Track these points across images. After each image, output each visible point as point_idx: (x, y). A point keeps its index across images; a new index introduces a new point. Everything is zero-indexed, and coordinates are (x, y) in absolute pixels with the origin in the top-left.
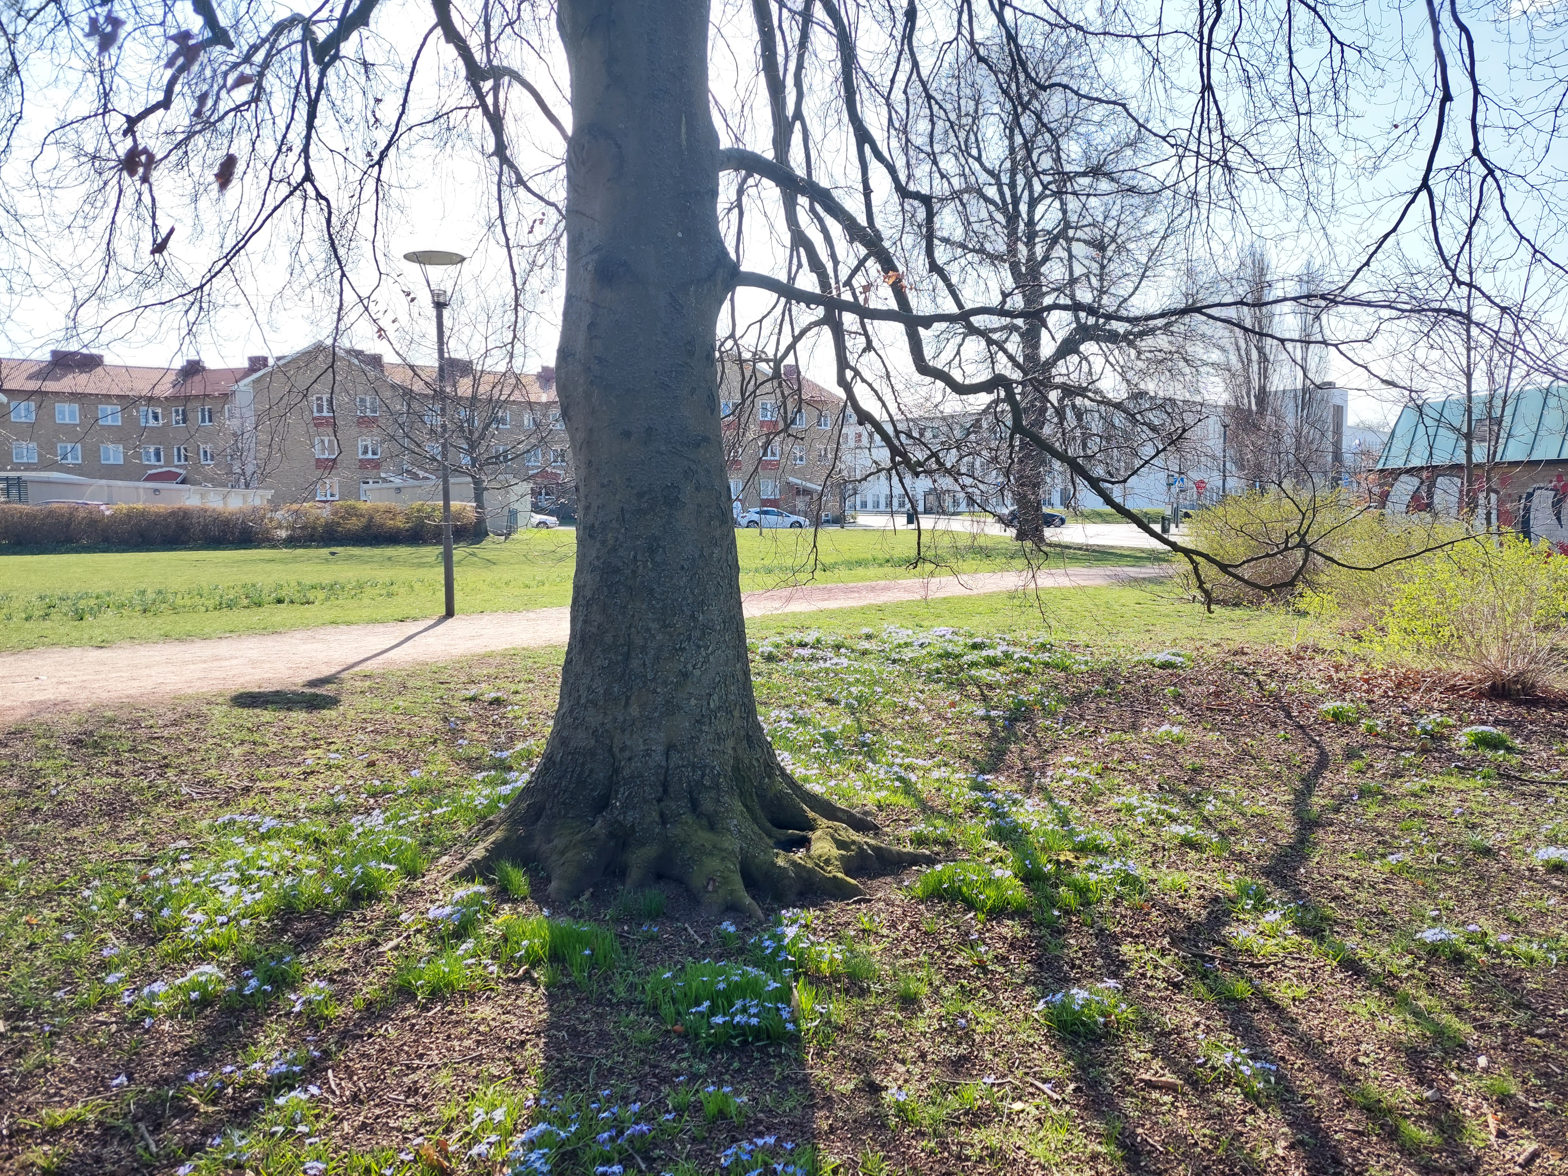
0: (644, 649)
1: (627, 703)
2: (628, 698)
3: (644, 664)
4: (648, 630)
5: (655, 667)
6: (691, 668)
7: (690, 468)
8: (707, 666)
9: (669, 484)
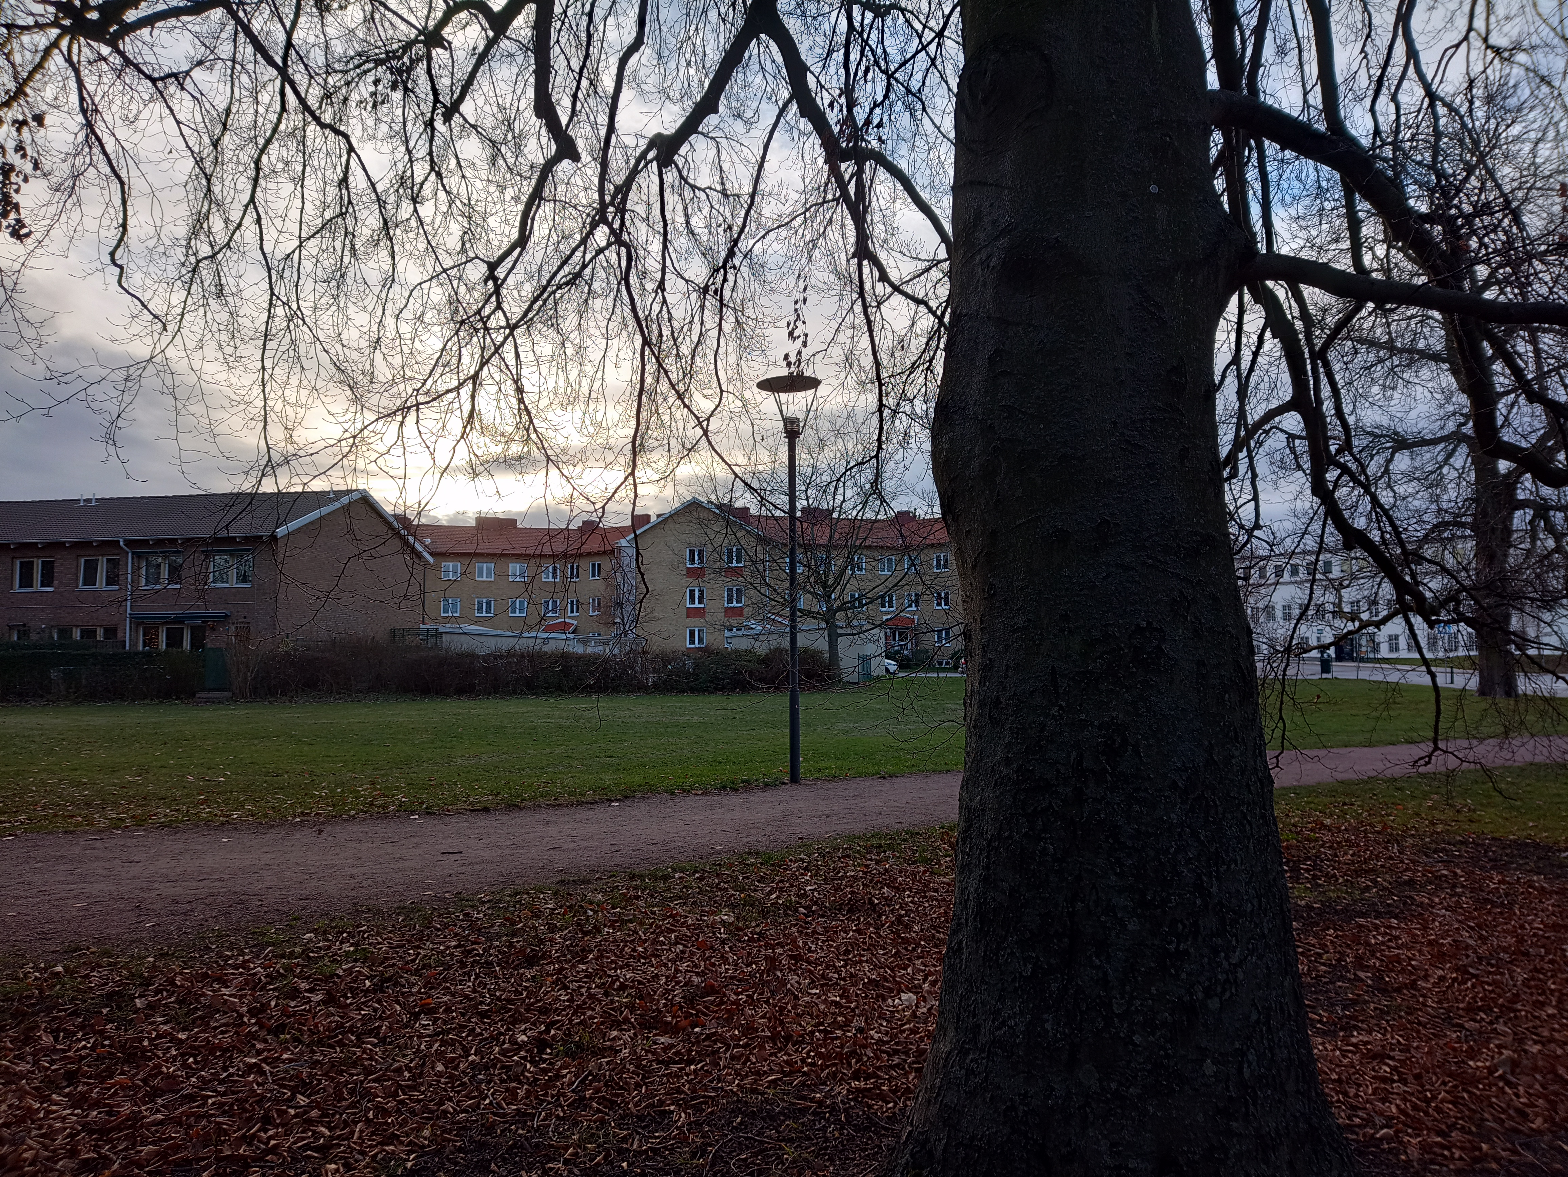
0: (1102, 947)
1: (1072, 1061)
2: (1075, 1049)
3: (1105, 980)
4: (1110, 909)
5: (1128, 988)
6: (1200, 995)
7: (1181, 592)
8: (1233, 991)
9: (1144, 624)
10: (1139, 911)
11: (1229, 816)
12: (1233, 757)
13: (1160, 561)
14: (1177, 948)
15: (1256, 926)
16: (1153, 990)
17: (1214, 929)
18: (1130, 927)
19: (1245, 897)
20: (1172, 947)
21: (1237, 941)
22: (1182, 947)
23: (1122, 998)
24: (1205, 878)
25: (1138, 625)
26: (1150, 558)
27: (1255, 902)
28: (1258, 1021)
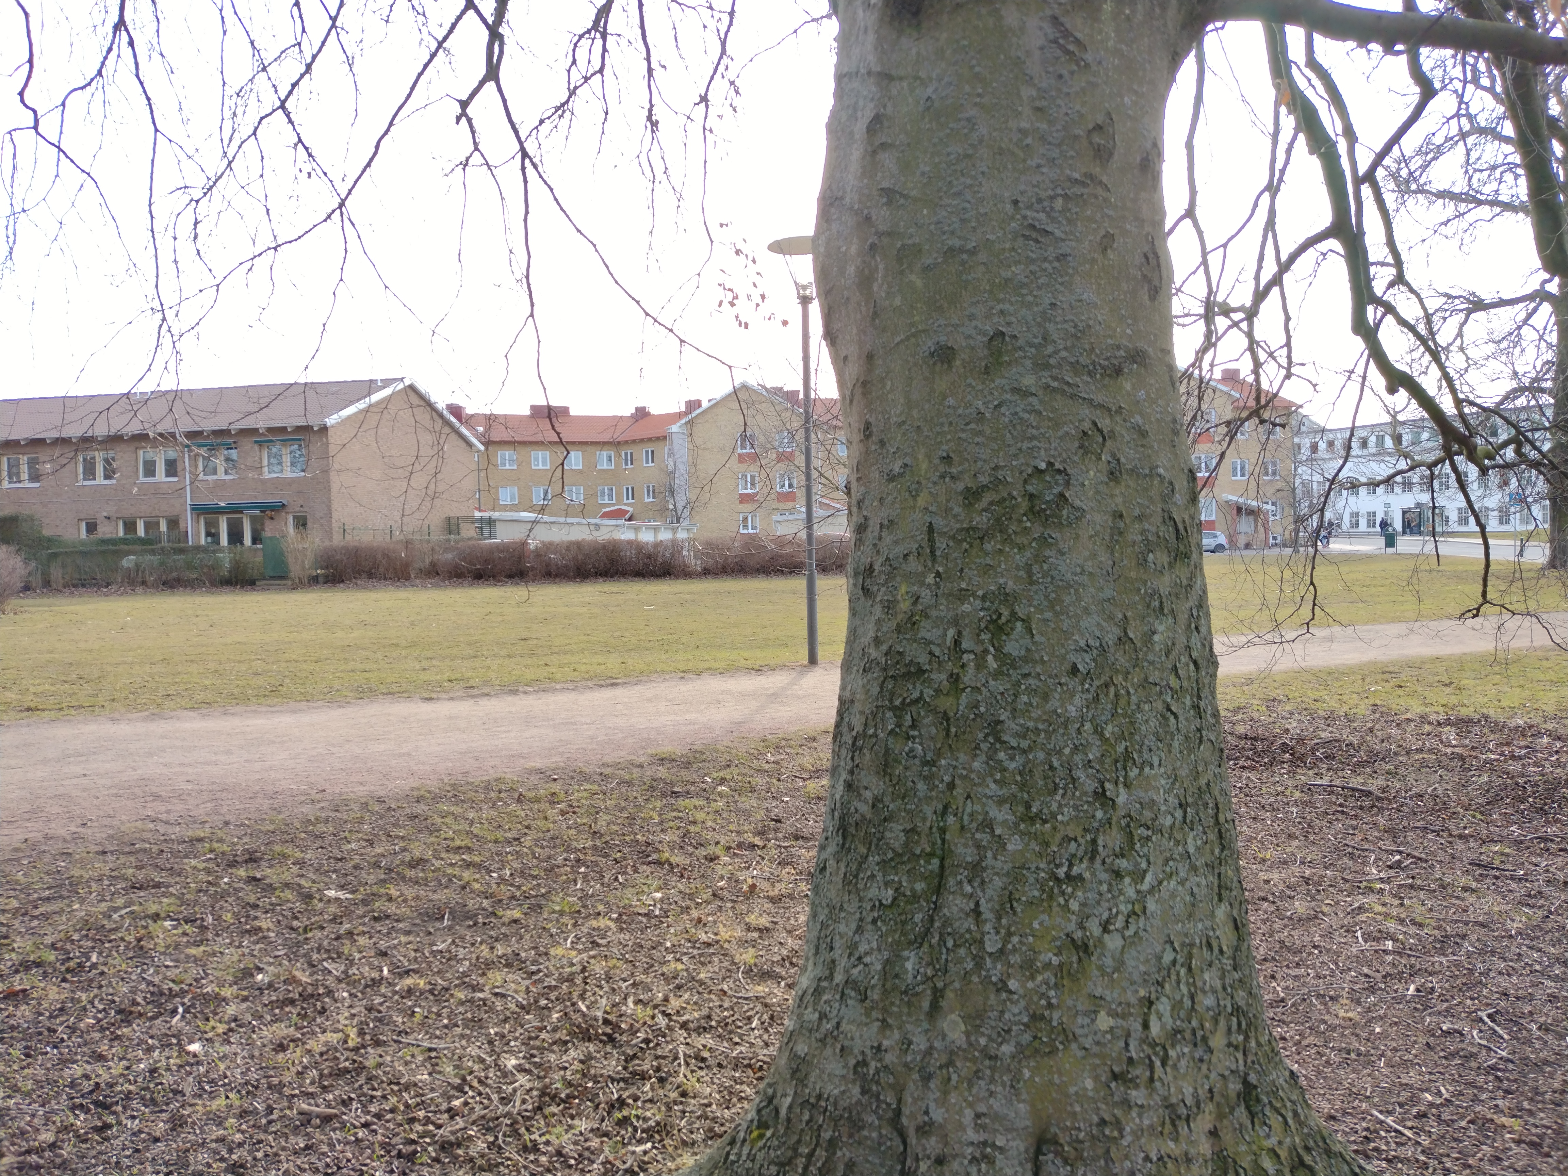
0: (976, 869)
1: (935, 1008)
2: (938, 994)
3: (977, 912)
4: (988, 825)
5: (1004, 921)
6: (1097, 931)
7: (1095, 424)
8: (1141, 924)
9: (1043, 466)
10: (1022, 826)
11: (1146, 707)
12: (1154, 633)
13: (1068, 383)
14: (1068, 875)
15: (1177, 843)
16: (1036, 925)
17: (1117, 849)
18: (1010, 847)
19: (1163, 808)
20: (1061, 872)
21: (1149, 863)
22: (1075, 870)
23: (998, 933)
25: (1036, 468)
26: (1055, 379)
27: (1179, 814)
28: (1174, 963)
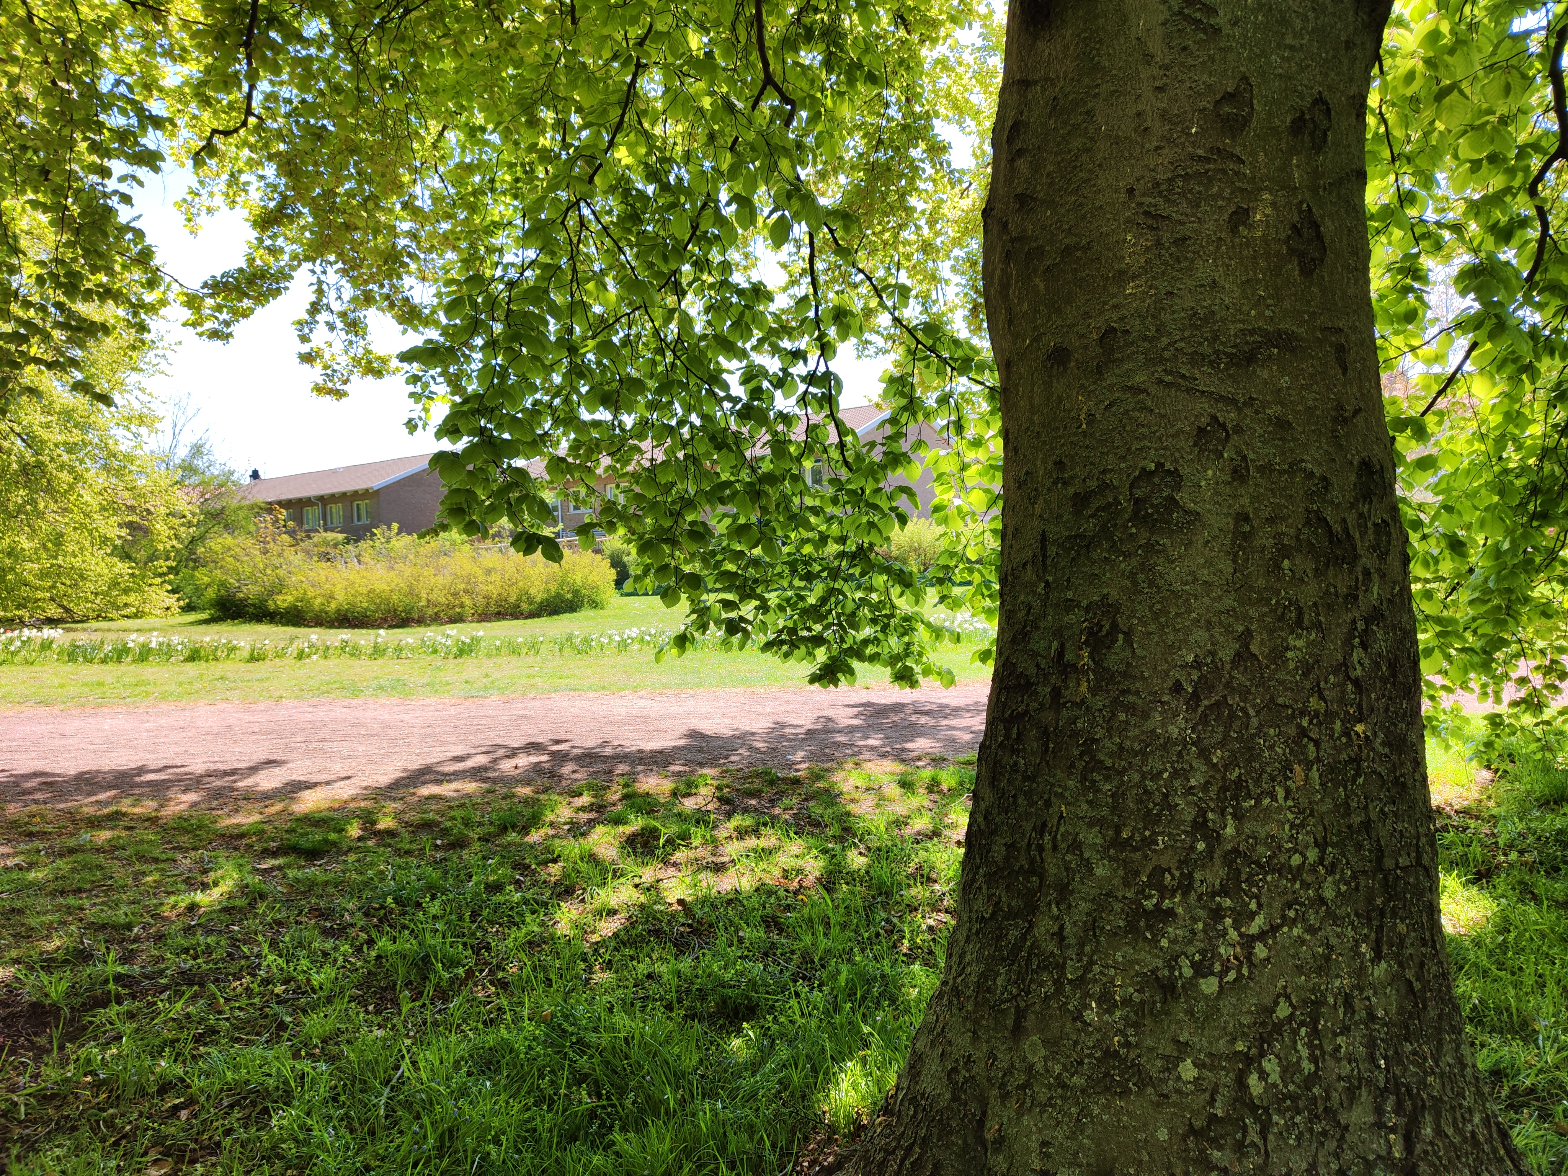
1: (1018, 1028)
2: (1020, 1014)
3: (1060, 936)
4: (1076, 846)
5: (1087, 949)
6: (1188, 972)
7: (1214, 418)
8: (1245, 971)
9: (1152, 467)
10: (1112, 852)
11: (1272, 731)
13: (1183, 377)
14: (1158, 905)
15: (1307, 885)
16: (1119, 957)
17: (1219, 884)
18: (1097, 872)
19: (1288, 846)
20: (1149, 904)
21: (1260, 906)
22: (1166, 904)
23: (1080, 960)
24: (1210, 815)
25: (1144, 469)
26: (1170, 373)
28: (1290, 1019)
